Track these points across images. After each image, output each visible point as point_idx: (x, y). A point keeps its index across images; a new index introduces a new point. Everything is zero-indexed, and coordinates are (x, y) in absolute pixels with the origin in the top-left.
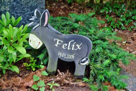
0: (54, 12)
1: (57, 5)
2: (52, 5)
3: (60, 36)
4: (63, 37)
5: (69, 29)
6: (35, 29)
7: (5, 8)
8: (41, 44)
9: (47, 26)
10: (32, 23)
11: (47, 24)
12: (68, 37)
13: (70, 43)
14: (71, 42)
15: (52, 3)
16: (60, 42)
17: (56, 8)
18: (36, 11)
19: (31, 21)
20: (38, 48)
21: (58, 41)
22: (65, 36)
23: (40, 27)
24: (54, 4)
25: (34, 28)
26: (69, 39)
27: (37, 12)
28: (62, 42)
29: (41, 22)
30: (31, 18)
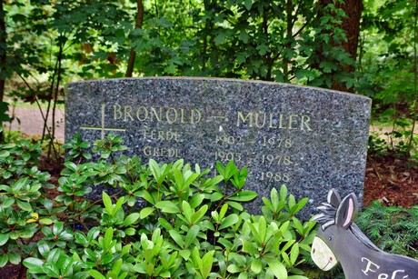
0: (401, 189)
1: (412, 175)
2: (401, 176)
3: (375, 254)
4: (381, 257)
5: (408, 240)
6: (326, 228)
7: (282, 176)
8: (334, 262)
9: (349, 227)
10: (322, 215)
11: (350, 224)
12: (391, 260)
13: (394, 273)
14: (397, 273)
15: (404, 171)
16: (372, 267)
17: (410, 182)
18: (331, 192)
19: (319, 212)
20: (327, 269)
21: (370, 263)
22: (385, 256)
23: (335, 227)
24: (407, 174)
25: (323, 227)
26: (392, 263)
27: (333, 195)
28: (378, 267)
29: (339, 216)
30: (321, 205)
